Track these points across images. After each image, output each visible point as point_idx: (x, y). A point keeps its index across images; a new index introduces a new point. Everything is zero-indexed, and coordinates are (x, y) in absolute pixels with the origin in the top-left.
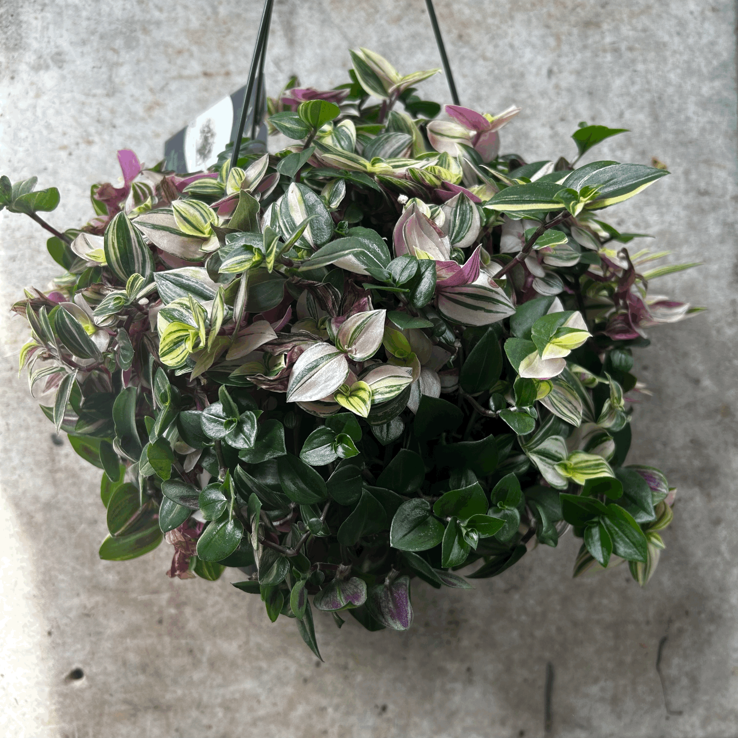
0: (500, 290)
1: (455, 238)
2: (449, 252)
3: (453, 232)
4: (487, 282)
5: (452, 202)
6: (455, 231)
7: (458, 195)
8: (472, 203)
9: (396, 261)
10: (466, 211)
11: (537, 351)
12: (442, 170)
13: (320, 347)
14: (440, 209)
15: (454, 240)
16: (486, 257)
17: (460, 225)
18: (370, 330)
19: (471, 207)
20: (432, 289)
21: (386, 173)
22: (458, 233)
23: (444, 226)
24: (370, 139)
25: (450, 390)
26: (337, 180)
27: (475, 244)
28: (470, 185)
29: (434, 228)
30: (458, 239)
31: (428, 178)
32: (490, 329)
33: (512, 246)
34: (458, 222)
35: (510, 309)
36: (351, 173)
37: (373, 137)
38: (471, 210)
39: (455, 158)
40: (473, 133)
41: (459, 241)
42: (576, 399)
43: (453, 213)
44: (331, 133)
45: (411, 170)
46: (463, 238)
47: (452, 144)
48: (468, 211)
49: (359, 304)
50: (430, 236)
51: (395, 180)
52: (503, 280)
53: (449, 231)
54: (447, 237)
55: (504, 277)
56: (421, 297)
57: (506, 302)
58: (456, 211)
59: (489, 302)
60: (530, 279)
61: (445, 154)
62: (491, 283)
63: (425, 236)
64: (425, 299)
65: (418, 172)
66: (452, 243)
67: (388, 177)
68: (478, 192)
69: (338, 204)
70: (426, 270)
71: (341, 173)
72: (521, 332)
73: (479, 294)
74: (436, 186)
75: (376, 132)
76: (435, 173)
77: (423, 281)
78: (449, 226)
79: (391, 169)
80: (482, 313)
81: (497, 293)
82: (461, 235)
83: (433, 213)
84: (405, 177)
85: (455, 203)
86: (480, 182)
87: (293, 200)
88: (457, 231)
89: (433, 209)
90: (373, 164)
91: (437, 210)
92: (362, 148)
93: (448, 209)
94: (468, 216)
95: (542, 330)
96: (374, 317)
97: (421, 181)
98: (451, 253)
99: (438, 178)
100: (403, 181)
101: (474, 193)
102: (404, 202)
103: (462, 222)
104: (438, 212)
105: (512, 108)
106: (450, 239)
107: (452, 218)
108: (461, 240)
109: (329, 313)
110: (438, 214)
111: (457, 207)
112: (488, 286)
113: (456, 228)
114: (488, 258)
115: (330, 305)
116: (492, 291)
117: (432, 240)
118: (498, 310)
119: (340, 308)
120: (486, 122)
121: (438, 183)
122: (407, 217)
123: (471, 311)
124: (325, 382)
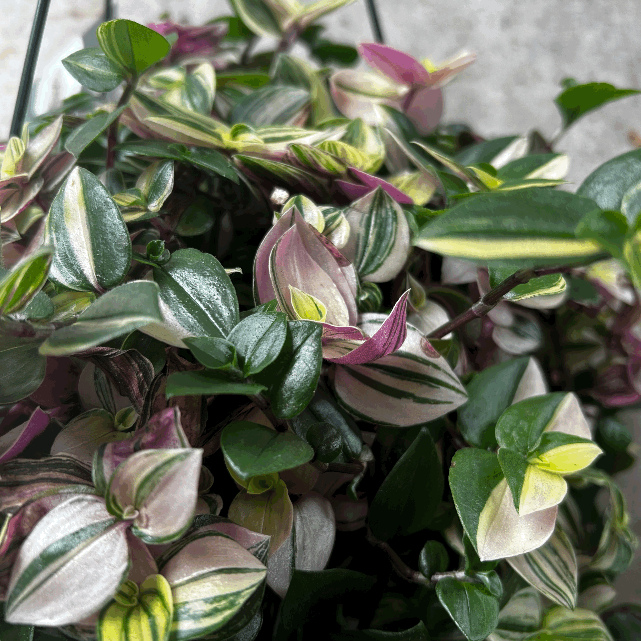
0: (441, 361)
1: (367, 265)
2: (355, 291)
3: (363, 255)
4: (419, 346)
5: (363, 204)
6: (367, 254)
7: (373, 192)
8: (397, 207)
9: (248, 320)
10: (387, 219)
11: (505, 479)
12: (348, 148)
13: (78, 507)
14: (343, 215)
15: (364, 269)
16: (418, 294)
17: (375, 243)
18: (171, 487)
19: (395, 213)
20: (313, 383)
21: (253, 151)
22: (372, 257)
23: (348, 245)
24: (240, 94)
25: (353, 527)
26: (163, 160)
27: (402, 275)
28: (398, 171)
29: (331, 251)
30: (372, 268)
31: (325, 162)
32: (424, 430)
33: (461, 271)
34: (372, 238)
35: (459, 396)
36: (193, 150)
37: (247, 92)
38: (395, 218)
39: (374, 128)
40: (403, 90)
41: (372, 272)
42: (566, 546)
43: (364, 222)
44: (179, 84)
45: (295, 147)
46: (379, 266)
47: (370, 105)
48: (390, 220)
49: (158, 423)
50: (322, 264)
51: (267, 163)
52: (447, 341)
53: (357, 253)
54: (351, 266)
55: (449, 337)
56: (290, 398)
57: (452, 383)
58: (369, 219)
59: (422, 383)
60: (488, 325)
61: (358, 122)
62: (425, 349)
63: (314, 263)
64: (299, 402)
65: (308, 152)
66: (360, 276)
67: (254, 158)
68: (409, 184)
69: (161, 205)
70: (303, 342)
71: (172, 151)
72: (477, 430)
73: (405, 368)
74: (339, 175)
75: (254, 84)
76: (337, 153)
77: (296, 365)
78: (357, 246)
79: (261, 143)
80: (409, 404)
81: (436, 367)
82: (376, 261)
83: (327, 224)
84: (285, 159)
85: (367, 206)
86: (413, 167)
87: (71, 199)
88: (370, 254)
89: (329, 216)
90: (235, 135)
91: (336, 217)
92: (228, 108)
93: (355, 216)
94: (389, 229)
95: (514, 434)
96: (177, 465)
97: (314, 167)
98: (359, 294)
99: (341, 161)
100: (281, 166)
101: (400, 188)
102: (282, 202)
103: (380, 237)
104: (337, 222)
105: (464, 54)
106: (357, 268)
107: (362, 231)
108: (376, 269)
109: (133, 402)
110: (338, 225)
111: (371, 212)
112: (420, 354)
113: (369, 249)
114: (421, 296)
115: (135, 389)
116: (427, 363)
117: (327, 271)
118: (439, 399)
119: (147, 399)
120: (424, 71)
121: (341, 169)
122: (281, 230)
123: (391, 400)
124: (80, 587)
